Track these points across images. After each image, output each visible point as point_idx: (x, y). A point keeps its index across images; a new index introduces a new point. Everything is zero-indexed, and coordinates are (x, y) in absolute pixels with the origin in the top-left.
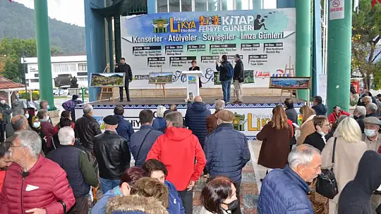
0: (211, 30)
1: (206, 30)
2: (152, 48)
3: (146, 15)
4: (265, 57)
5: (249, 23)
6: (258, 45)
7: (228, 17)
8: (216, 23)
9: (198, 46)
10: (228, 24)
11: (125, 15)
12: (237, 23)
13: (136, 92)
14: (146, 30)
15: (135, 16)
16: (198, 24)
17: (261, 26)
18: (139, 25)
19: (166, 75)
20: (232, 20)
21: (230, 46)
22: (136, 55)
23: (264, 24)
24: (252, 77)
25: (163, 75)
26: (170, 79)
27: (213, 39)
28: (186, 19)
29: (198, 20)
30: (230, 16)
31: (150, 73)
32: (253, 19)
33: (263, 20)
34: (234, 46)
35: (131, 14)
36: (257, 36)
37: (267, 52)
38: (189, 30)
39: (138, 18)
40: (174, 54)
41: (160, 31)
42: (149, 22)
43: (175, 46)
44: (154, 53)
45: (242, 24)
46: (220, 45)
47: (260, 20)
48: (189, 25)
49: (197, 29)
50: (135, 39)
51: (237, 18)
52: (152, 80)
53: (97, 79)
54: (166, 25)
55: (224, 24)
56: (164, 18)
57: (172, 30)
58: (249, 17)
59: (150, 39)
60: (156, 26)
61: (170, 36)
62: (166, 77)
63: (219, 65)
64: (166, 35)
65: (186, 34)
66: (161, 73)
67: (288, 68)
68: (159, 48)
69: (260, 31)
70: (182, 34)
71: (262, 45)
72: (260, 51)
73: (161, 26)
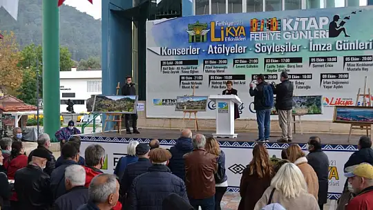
0: (267, 37)
1: (259, 37)
2: (185, 63)
3: (179, 18)
4: (346, 76)
5: (321, 27)
6: (334, 59)
7: (291, 20)
8: (274, 28)
9: (248, 60)
10: (291, 29)
11: (152, 18)
12: (303, 28)
13: (163, 121)
14: (178, 38)
15: (165, 19)
16: (248, 30)
17: (340, 30)
18: (170, 32)
19: (198, 100)
20: (297, 23)
21: (293, 60)
22: (164, 72)
23: (343, 29)
24: (319, 105)
25: (194, 100)
26: (202, 105)
27: (269, 51)
28: (231, 24)
29: (248, 24)
30: (294, 18)
31: (178, 97)
32: (327, 22)
33: (343, 23)
34: (299, 60)
35: (161, 18)
36: (334, 46)
37: (349, 69)
38: (237, 39)
39: (168, 23)
40: (215, 71)
41: (196, 40)
42: (183, 28)
43: (217, 61)
44: (189, 70)
45: (312, 30)
46: (279, 59)
47: (338, 23)
48: (236, 32)
49: (248, 36)
50: (164, 51)
51: (304, 20)
52: (180, 107)
53: (102, 103)
54: (205, 32)
55: (284, 29)
56: (202, 21)
57: (213, 39)
58: (321, 19)
59: (184, 50)
60: (191, 33)
61: (211, 46)
62: (199, 102)
63: (254, 86)
64: (204, 46)
65: (233, 43)
66: (193, 96)
67: (362, 93)
68: (195, 62)
69: (339, 39)
70: (227, 44)
71: (340, 59)
72: (338, 67)
73: (198, 32)
